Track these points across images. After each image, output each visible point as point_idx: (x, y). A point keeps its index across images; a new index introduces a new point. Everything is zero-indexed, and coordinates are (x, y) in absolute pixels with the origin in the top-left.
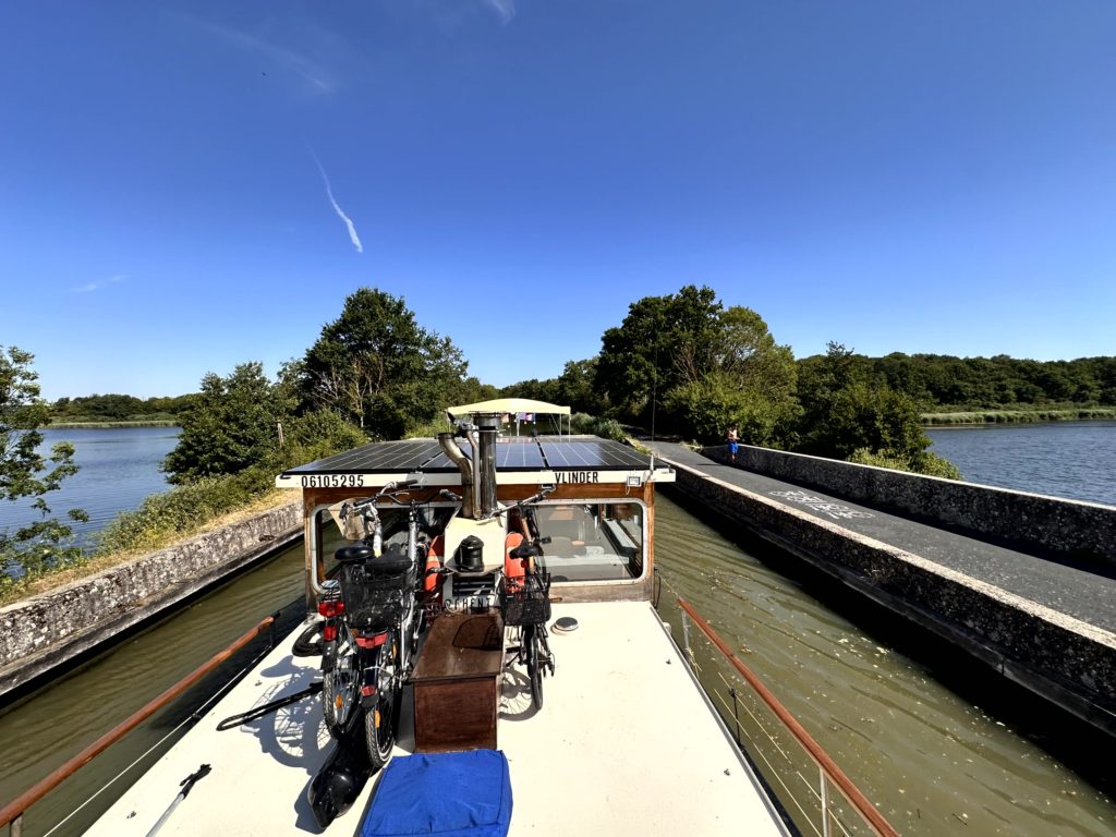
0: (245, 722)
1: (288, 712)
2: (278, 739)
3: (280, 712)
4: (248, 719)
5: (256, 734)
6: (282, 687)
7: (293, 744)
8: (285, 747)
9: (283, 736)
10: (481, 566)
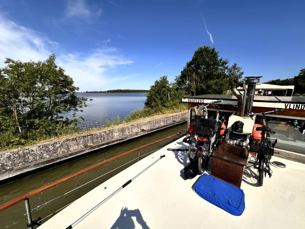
0: (173, 151)
1: (181, 152)
2: (179, 157)
3: (179, 152)
4: (173, 150)
5: (174, 154)
6: (180, 147)
7: (181, 159)
8: (180, 159)
9: (180, 156)
10: (242, 131)
